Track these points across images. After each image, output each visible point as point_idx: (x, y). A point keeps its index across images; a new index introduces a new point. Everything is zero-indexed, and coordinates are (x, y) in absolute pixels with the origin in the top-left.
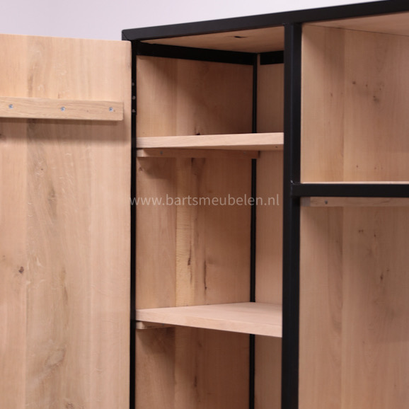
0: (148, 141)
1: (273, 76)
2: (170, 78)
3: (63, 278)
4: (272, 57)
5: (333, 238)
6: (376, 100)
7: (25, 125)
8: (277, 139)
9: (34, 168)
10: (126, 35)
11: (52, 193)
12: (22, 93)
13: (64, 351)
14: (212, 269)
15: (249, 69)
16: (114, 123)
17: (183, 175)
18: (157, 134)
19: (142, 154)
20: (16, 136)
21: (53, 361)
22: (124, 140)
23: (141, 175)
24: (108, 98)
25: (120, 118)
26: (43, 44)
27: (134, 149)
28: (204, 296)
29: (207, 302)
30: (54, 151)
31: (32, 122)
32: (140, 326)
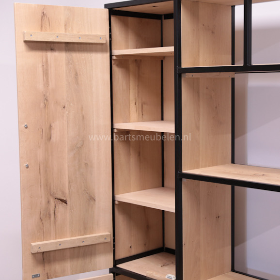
0: (117, 52)
1: (169, 24)
2: (125, 25)
3: (82, 110)
4: (169, 16)
5: (196, 91)
6: (213, 32)
7: (64, 45)
8: (171, 49)
9: (68, 63)
10: (106, 6)
11: (76, 74)
12: (62, 31)
13: (83, 141)
14: (145, 106)
15: (159, 21)
16: (102, 44)
17: (132, 67)
18: (121, 49)
19: (114, 58)
20: (60, 50)
21: (79, 146)
22: (106, 51)
23: (114, 67)
24: (99, 33)
25: (104, 42)
26: (71, 10)
27: (111, 56)
28: (142, 118)
29: (143, 120)
30: (77, 56)
31: (67, 43)
32: (115, 131)
